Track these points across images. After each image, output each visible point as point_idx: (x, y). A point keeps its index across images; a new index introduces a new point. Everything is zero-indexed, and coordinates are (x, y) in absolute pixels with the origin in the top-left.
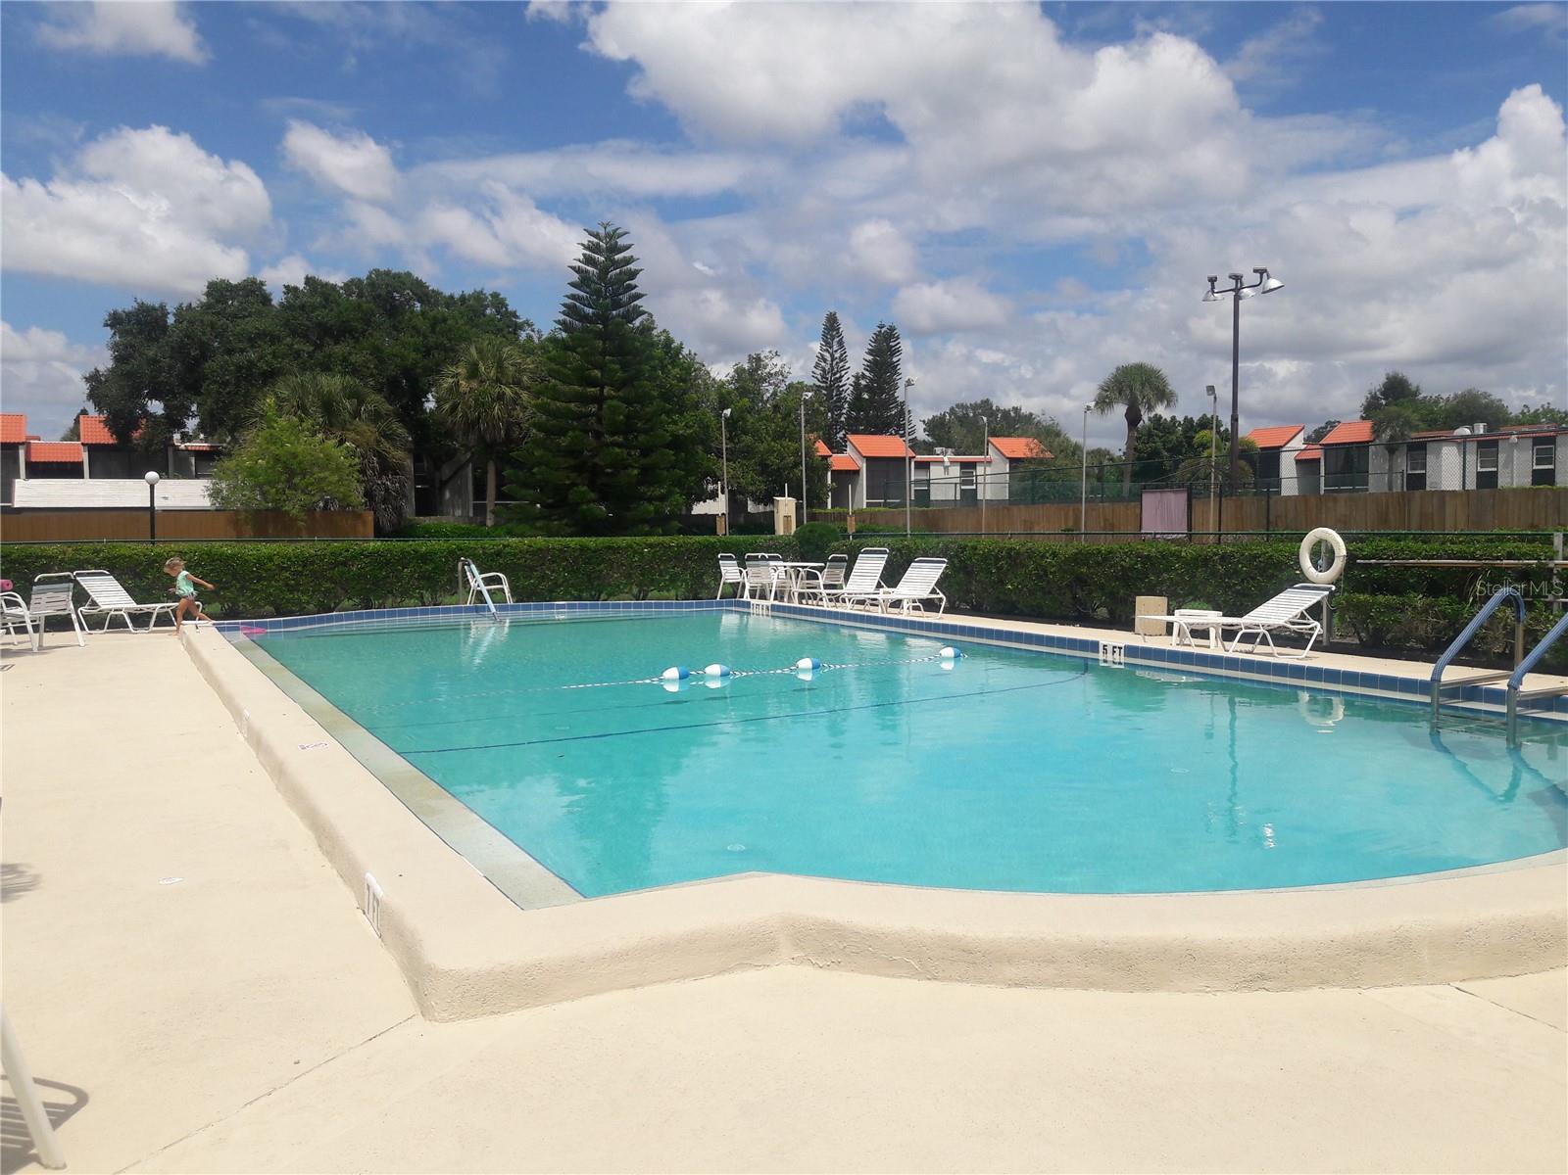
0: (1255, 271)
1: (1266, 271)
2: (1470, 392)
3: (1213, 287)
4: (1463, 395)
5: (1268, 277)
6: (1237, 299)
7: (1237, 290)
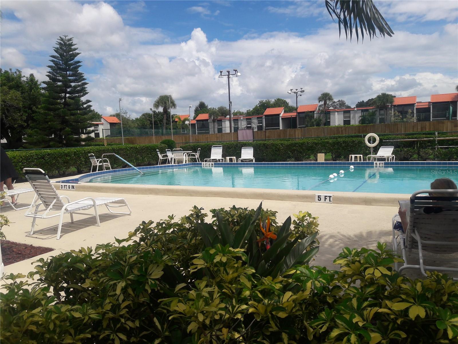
0: (234, 70)
1: (237, 70)
2: (221, 107)
3: (221, 74)
4: (220, 108)
5: (237, 72)
6: (229, 78)
7: (229, 75)
